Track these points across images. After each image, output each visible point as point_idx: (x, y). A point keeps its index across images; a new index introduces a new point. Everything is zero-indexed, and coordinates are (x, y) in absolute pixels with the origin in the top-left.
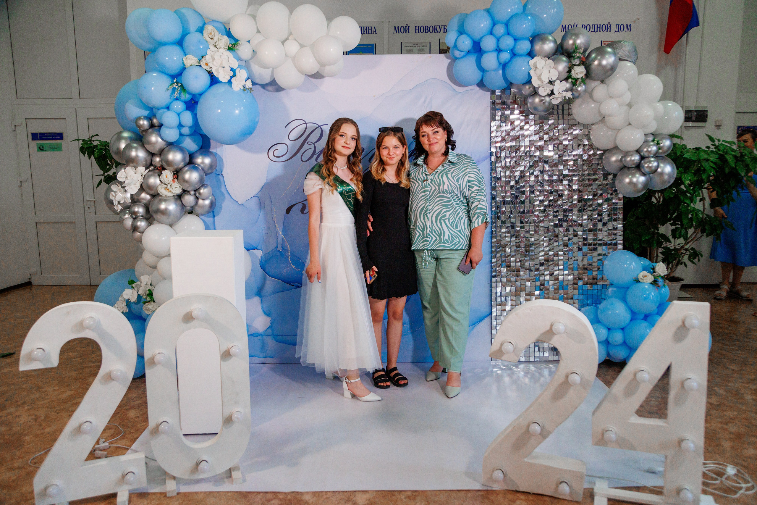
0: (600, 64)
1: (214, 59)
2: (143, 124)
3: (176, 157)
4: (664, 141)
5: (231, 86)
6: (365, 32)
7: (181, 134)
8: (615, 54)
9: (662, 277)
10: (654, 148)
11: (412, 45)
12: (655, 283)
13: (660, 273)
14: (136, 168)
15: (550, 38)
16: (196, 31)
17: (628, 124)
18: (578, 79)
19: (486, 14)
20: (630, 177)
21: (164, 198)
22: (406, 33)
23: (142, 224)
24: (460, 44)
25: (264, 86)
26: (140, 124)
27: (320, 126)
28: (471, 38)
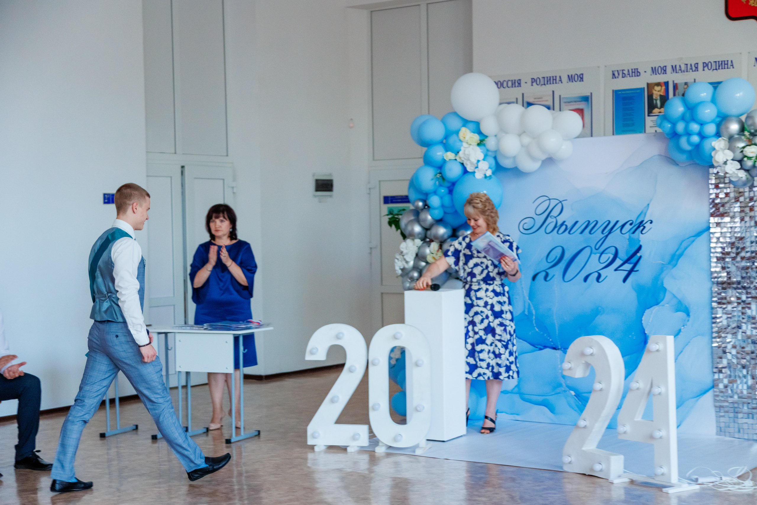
2: (420, 205)
3: (442, 231)
5: (475, 175)
7: (445, 213)
14: (413, 240)
18: (752, 157)
26: (417, 205)
27: (561, 202)
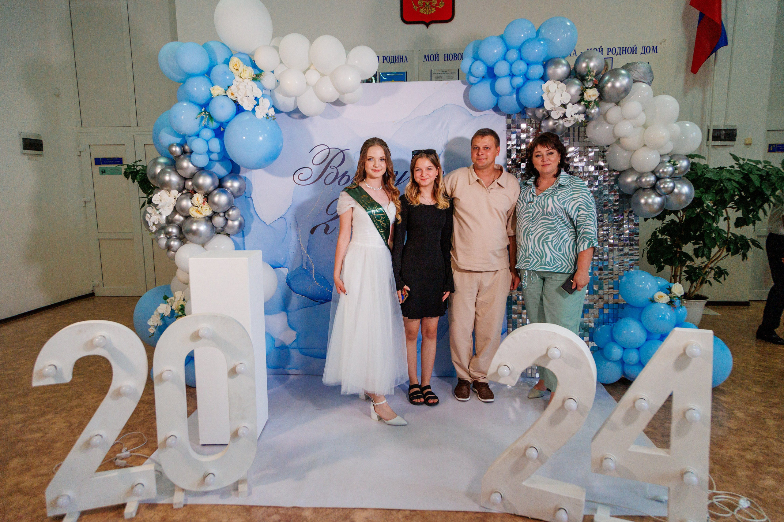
0: (613, 86)
1: (239, 89)
2: (176, 151)
3: (206, 181)
4: (681, 161)
5: (255, 114)
6: (397, 61)
7: (210, 160)
8: (628, 76)
9: (678, 297)
10: (671, 169)
11: (441, 72)
12: (671, 303)
13: (676, 293)
14: (169, 191)
15: (564, 62)
16: (223, 63)
17: (643, 145)
18: (591, 101)
19: (500, 41)
20: (646, 197)
21: (195, 219)
22: (435, 61)
23: (175, 243)
24: (474, 70)
25: (289, 114)
26: (172, 151)
27: (342, 151)
28: (485, 63)
